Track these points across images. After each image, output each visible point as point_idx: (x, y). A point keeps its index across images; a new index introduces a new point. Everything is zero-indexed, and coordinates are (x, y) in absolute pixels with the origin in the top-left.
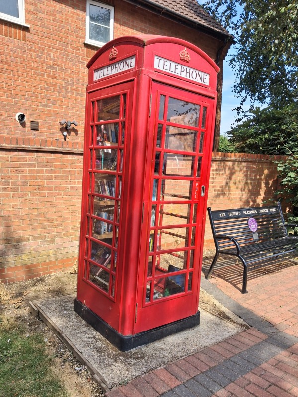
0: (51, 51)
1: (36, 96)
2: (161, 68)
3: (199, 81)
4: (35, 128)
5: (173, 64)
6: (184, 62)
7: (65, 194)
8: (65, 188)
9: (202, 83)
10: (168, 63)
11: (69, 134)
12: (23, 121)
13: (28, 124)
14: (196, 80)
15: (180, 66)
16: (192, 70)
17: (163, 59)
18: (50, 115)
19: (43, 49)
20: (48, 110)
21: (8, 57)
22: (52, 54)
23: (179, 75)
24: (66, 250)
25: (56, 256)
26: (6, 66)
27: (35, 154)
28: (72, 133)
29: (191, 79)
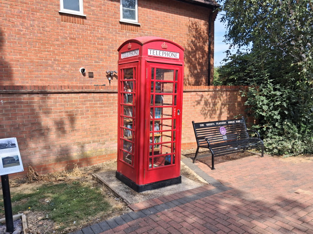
0: (99, 29)
1: (91, 57)
2: (152, 54)
3: (173, 57)
4: (91, 76)
7: (110, 116)
8: (110, 113)
9: (175, 58)
11: (112, 78)
12: (84, 73)
13: (87, 74)
14: (171, 57)
16: (169, 52)
19: (95, 28)
21: (74, 35)
23: (162, 56)
24: (112, 149)
25: (106, 152)
26: (73, 41)
27: (93, 94)
28: (114, 78)
29: (168, 57)
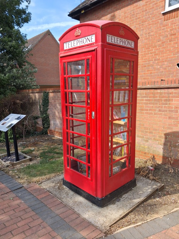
6: (78, 37)
10: (70, 43)
15: (76, 40)
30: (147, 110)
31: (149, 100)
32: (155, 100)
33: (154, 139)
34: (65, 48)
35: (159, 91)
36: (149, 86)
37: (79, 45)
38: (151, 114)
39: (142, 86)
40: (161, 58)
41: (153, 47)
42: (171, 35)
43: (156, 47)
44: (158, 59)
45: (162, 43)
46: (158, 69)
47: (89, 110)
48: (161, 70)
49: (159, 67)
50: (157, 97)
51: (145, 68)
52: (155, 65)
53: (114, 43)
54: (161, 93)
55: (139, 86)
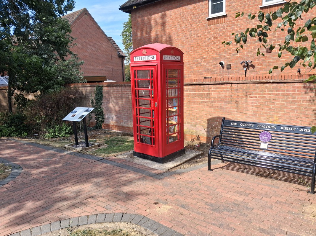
0: (238, 22)
1: (230, 50)
4: (229, 68)
5: (140, 57)
6: (144, 55)
9: (153, 60)
10: (138, 57)
12: (223, 66)
15: (143, 57)
16: (148, 56)
17: (137, 57)
18: (237, 59)
19: (234, 23)
20: (236, 56)
21: (217, 35)
22: (239, 23)
23: (143, 60)
26: (216, 39)
30: (194, 102)
31: (195, 94)
32: (200, 94)
33: (200, 124)
34: (135, 60)
35: (202, 86)
36: (194, 83)
37: (145, 60)
38: (197, 104)
39: (189, 83)
40: (207, 57)
41: (201, 47)
42: (215, 38)
43: (202, 46)
44: (205, 58)
45: (208, 44)
46: (205, 66)
47: (153, 102)
48: (208, 67)
49: (205, 64)
50: (201, 91)
51: (194, 64)
52: (202, 62)
53: (167, 59)
54: (204, 89)
55: (184, 83)
